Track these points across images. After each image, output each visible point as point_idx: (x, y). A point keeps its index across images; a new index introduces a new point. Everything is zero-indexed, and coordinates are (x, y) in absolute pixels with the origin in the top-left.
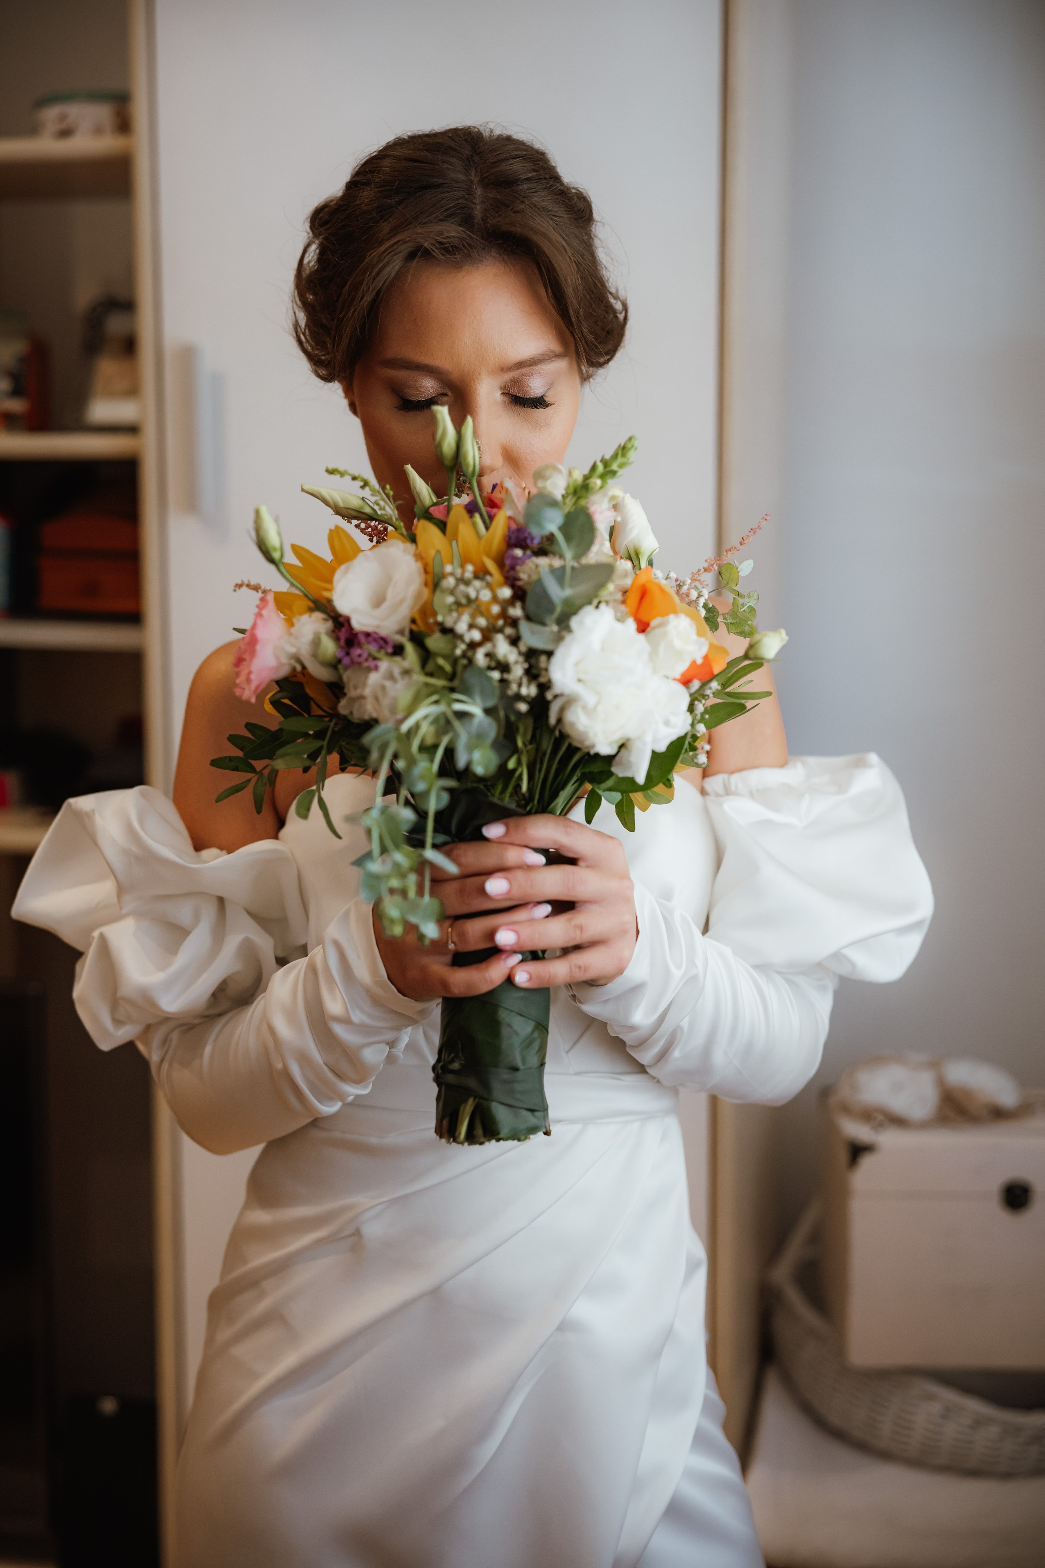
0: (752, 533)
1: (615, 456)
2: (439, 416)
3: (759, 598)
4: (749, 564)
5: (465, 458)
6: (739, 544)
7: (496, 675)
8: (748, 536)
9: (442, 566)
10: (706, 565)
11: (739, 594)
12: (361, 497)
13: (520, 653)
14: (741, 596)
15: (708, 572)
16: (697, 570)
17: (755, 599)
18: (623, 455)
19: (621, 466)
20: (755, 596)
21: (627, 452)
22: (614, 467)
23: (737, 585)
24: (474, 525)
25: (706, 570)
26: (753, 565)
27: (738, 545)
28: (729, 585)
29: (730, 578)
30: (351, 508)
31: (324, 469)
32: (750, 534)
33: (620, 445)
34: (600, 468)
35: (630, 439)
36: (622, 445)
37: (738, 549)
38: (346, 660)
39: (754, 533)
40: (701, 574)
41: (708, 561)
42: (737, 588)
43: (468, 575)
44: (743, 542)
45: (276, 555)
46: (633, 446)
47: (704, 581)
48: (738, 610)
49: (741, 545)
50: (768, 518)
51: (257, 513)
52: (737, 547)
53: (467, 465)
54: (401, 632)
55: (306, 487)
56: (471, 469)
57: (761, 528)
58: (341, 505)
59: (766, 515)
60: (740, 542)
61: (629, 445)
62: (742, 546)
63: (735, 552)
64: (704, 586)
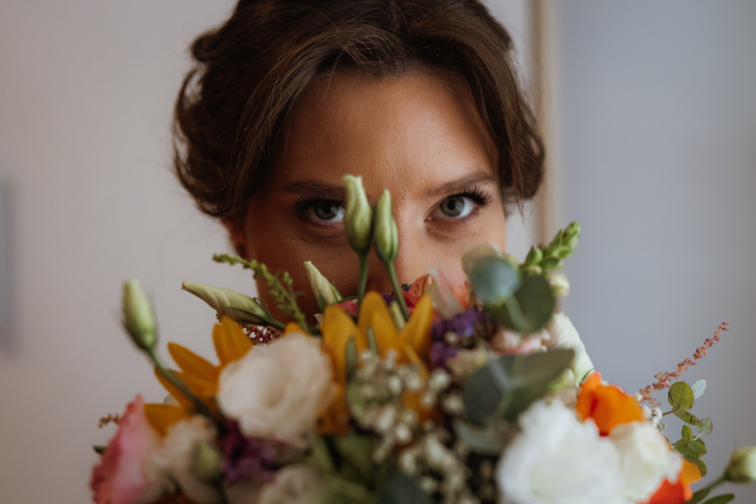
0: (708, 344)
1: (556, 243)
2: (351, 187)
3: (712, 427)
4: (702, 385)
5: (382, 236)
6: (693, 357)
7: (428, 484)
8: (703, 348)
9: (357, 353)
10: (657, 381)
11: (692, 419)
12: (253, 298)
13: (458, 457)
14: (694, 422)
15: (660, 389)
16: (646, 387)
17: (708, 428)
18: (565, 243)
19: (563, 254)
20: (708, 425)
21: (569, 240)
22: (555, 254)
23: (691, 407)
24: (392, 316)
25: (656, 386)
26: (706, 386)
27: (692, 359)
28: (681, 408)
29: (681, 399)
30: (239, 308)
31: (211, 256)
32: (705, 346)
33: (560, 231)
34: (539, 255)
35: (572, 225)
36: (563, 231)
37: (693, 363)
38: (232, 474)
39: (710, 345)
40: (651, 391)
41: (659, 376)
42: (690, 411)
43: (389, 363)
44: (697, 354)
45: (148, 339)
46: (575, 233)
47: (655, 400)
48: (689, 440)
49: (696, 358)
50: (725, 327)
51: (127, 291)
52: (691, 360)
53: (384, 245)
54: (304, 436)
55: (187, 284)
56: (388, 249)
57: (718, 339)
58: (228, 304)
59: (723, 324)
60: (695, 355)
61: (571, 231)
62: (698, 359)
63: (689, 366)
64: (655, 405)
